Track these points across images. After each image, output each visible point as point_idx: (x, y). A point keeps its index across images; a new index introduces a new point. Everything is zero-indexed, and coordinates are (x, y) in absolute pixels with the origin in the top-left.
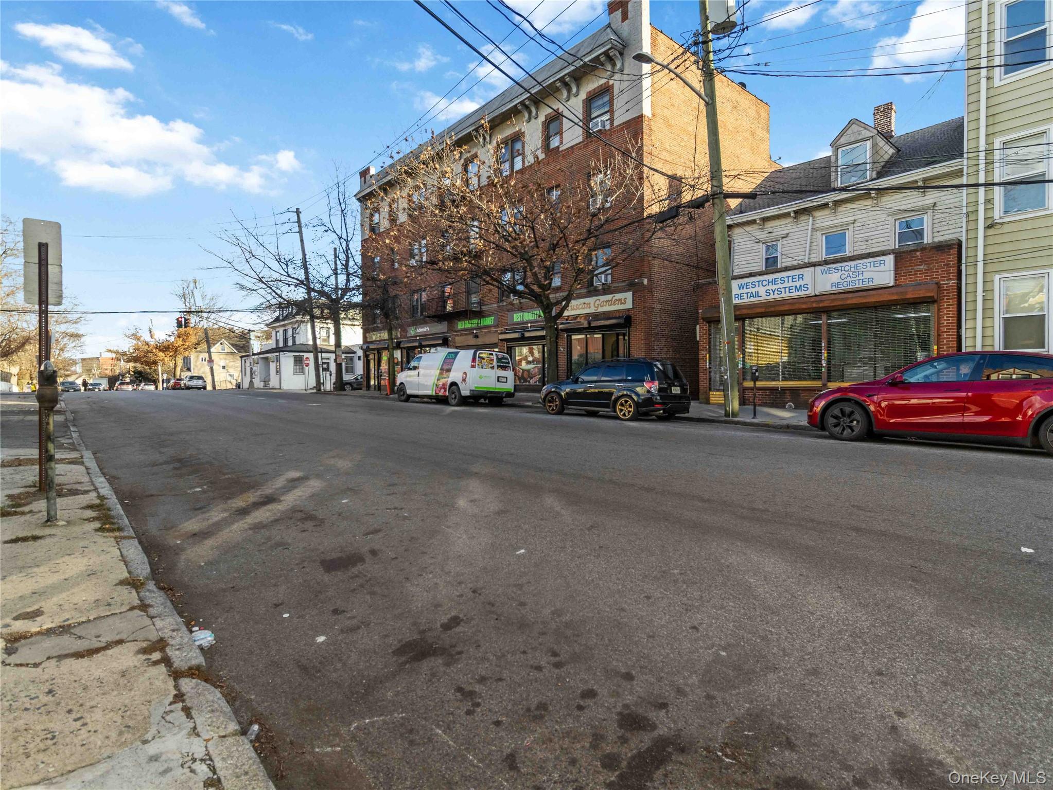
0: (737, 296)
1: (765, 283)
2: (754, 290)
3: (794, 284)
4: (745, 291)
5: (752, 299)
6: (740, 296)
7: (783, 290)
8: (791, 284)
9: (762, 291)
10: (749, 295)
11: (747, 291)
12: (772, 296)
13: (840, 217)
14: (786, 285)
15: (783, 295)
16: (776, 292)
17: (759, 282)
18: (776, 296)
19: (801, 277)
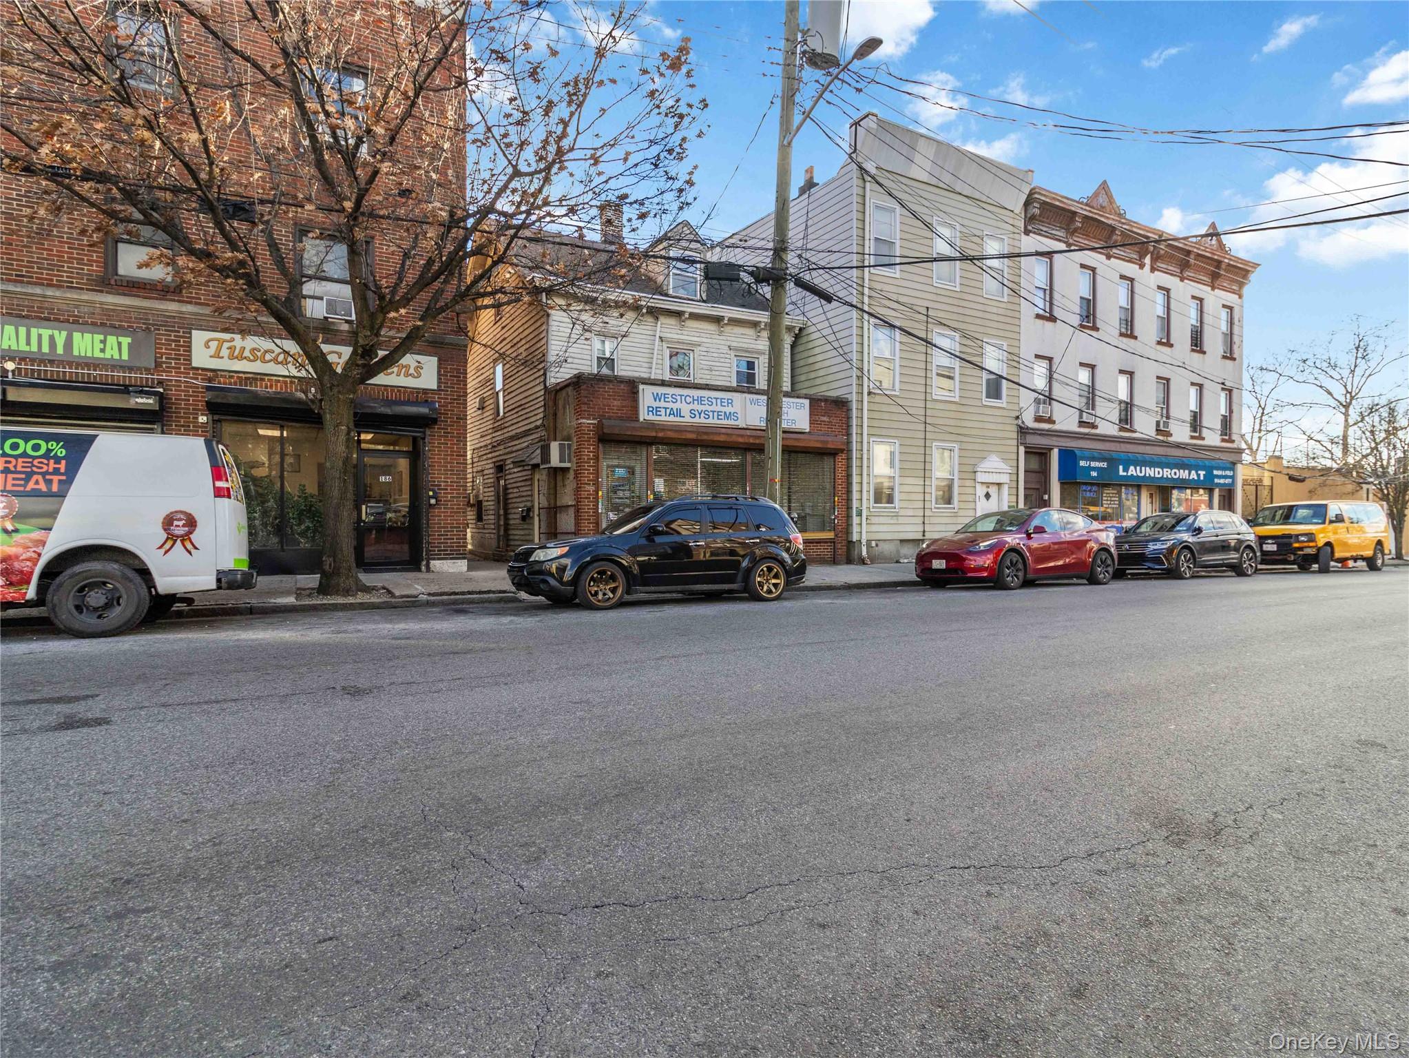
0: (651, 410)
1: (689, 399)
2: (675, 406)
3: (723, 409)
4: (662, 404)
5: (672, 418)
6: (656, 411)
7: (711, 414)
8: (719, 408)
9: (685, 409)
10: (668, 411)
11: (666, 405)
12: (697, 420)
13: (685, 333)
14: (714, 408)
15: (710, 421)
16: (703, 415)
17: (681, 396)
18: (703, 420)
19: (730, 402)
